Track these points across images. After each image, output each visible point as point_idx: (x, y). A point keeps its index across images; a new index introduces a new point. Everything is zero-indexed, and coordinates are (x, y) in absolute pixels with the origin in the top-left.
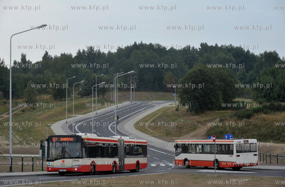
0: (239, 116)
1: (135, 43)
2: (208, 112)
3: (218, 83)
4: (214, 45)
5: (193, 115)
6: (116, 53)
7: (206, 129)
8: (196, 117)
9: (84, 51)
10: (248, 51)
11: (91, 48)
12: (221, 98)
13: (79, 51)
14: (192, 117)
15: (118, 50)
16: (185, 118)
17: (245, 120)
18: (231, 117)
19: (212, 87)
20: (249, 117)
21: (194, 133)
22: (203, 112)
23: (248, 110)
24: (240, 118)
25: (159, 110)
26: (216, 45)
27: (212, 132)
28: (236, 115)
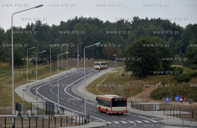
0: (179, 80)
1: (76, 17)
2: (151, 77)
3: (158, 52)
4: (145, 19)
5: (137, 79)
6: (59, 26)
7: (150, 91)
8: (140, 81)
9: (32, 24)
10: (174, 24)
11: (39, 22)
12: (161, 64)
13: (29, 24)
14: (136, 81)
15: (61, 23)
16: (130, 82)
17: (184, 83)
18: (171, 81)
19: (153, 55)
20: (187, 80)
21: (140, 95)
22: (146, 77)
23: (186, 75)
24: (180, 81)
25: (104, 76)
26: (147, 18)
27: (156, 93)
28: (175, 79)
